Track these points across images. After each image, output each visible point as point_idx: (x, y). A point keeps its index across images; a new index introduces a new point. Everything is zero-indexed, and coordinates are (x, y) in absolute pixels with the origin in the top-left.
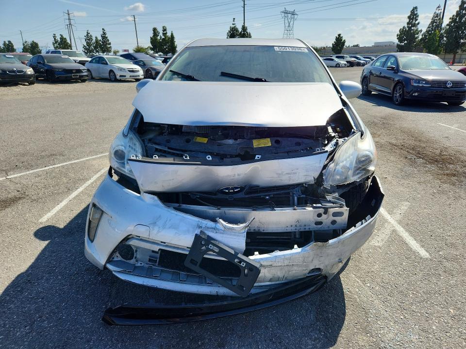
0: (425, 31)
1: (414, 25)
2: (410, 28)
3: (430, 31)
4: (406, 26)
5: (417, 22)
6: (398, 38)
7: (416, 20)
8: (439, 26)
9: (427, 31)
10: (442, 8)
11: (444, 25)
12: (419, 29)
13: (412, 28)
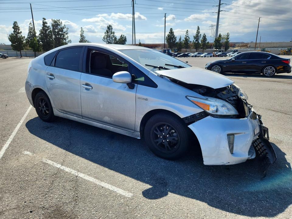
0: (27, 37)
1: (19, 33)
2: (16, 35)
3: (30, 37)
4: (13, 33)
5: (20, 31)
6: (10, 41)
7: (19, 30)
8: (34, 35)
9: (28, 37)
10: (32, 24)
11: (37, 34)
12: (23, 36)
13: (18, 35)
